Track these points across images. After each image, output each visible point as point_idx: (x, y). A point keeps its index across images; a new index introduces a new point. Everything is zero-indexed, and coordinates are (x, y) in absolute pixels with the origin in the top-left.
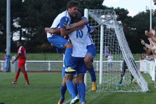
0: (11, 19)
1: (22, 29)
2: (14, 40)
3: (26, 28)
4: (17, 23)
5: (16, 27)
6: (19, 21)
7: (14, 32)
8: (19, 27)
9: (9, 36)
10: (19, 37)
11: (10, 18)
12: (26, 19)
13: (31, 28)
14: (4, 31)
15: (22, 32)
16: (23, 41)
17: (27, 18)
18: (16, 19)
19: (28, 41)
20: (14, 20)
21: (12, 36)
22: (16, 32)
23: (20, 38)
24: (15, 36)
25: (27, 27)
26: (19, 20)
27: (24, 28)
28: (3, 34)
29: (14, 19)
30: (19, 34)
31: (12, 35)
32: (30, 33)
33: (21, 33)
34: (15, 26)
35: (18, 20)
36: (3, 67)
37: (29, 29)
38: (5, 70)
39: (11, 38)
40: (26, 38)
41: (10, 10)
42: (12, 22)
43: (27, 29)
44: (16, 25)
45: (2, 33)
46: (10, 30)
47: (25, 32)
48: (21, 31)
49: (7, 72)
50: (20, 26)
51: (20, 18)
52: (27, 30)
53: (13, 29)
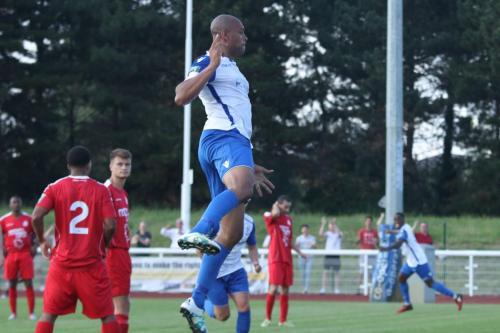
0: (404, 63)
1: (456, 108)
2: (421, 158)
3: (472, 105)
4: (430, 81)
5: (427, 99)
6: (440, 72)
7: (417, 119)
8: (441, 101)
9: (397, 141)
10: (441, 142)
11: (402, 59)
12: (471, 61)
13: (493, 104)
14: (377, 116)
15: (456, 120)
16: (460, 159)
17: (477, 58)
18: (429, 63)
19: (482, 161)
20: (418, 69)
21: (411, 140)
22: (426, 119)
23: (448, 147)
24: (422, 136)
25: (476, 101)
26: (442, 69)
27: (463, 103)
28: (367, 132)
29: (418, 62)
30: (441, 131)
31: (410, 134)
32: (487, 127)
33: (449, 126)
34: (423, 95)
35: (437, 67)
36: (370, 277)
37: (485, 108)
38: (380, 290)
39: (408, 150)
40: (472, 149)
41: (401, 21)
42: (409, 78)
43: (477, 107)
44: (428, 88)
45: (365, 126)
46: (401, 115)
47: (466, 122)
48: (450, 116)
49: (389, 299)
50: (445, 96)
51: (444, 60)
52: (479, 112)
53: (416, 109)
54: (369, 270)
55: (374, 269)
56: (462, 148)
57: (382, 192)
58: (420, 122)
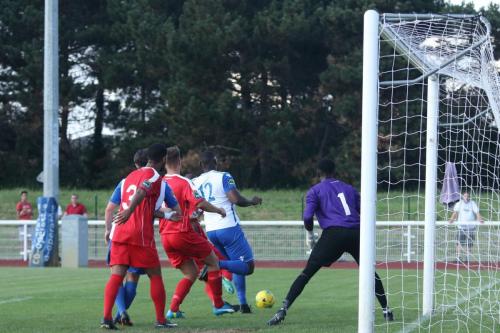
0: (60, 53)
1: (106, 93)
2: (74, 137)
3: (120, 91)
4: (83, 69)
5: (79, 85)
6: (92, 61)
7: (71, 103)
8: (92, 87)
9: (54, 122)
10: (93, 123)
11: (57, 49)
12: (120, 51)
13: (138, 90)
14: (35, 100)
15: (106, 104)
16: (109, 139)
17: (125, 48)
18: (81, 52)
19: (129, 141)
20: (72, 58)
21: (65, 122)
22: (79, 103)
23: (98, 128)
24: (75, 118)
25: (123, 86)
26: (93, 58)
27: (112, 88)
28: (26, 114)
29: (71, 52)
30: (92, 114)
31: (64, 116)
33: (99, 109)
34: (76, 82)
35: (88, 56)
37: (132, 93)
38: (38, 256)
39: (63, 130)
40: (120, 130)
41: (57, 15)
42: (64, 66)
43: (125, 92)
44: (80, 75)
45: (24, 109)
46: (57, 99)
47: (115, 105)
48: (100, 100)
49: (47, 264)
50: (96, 82)
51: (95, 49)
52: (126, 96)
53: (70, 94)
54: (28, 238)
55: (33, 237)
56: (111, 129)
57: (40, 168)
58: (74, 105)
